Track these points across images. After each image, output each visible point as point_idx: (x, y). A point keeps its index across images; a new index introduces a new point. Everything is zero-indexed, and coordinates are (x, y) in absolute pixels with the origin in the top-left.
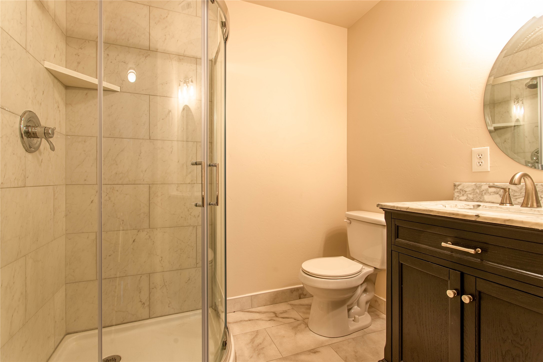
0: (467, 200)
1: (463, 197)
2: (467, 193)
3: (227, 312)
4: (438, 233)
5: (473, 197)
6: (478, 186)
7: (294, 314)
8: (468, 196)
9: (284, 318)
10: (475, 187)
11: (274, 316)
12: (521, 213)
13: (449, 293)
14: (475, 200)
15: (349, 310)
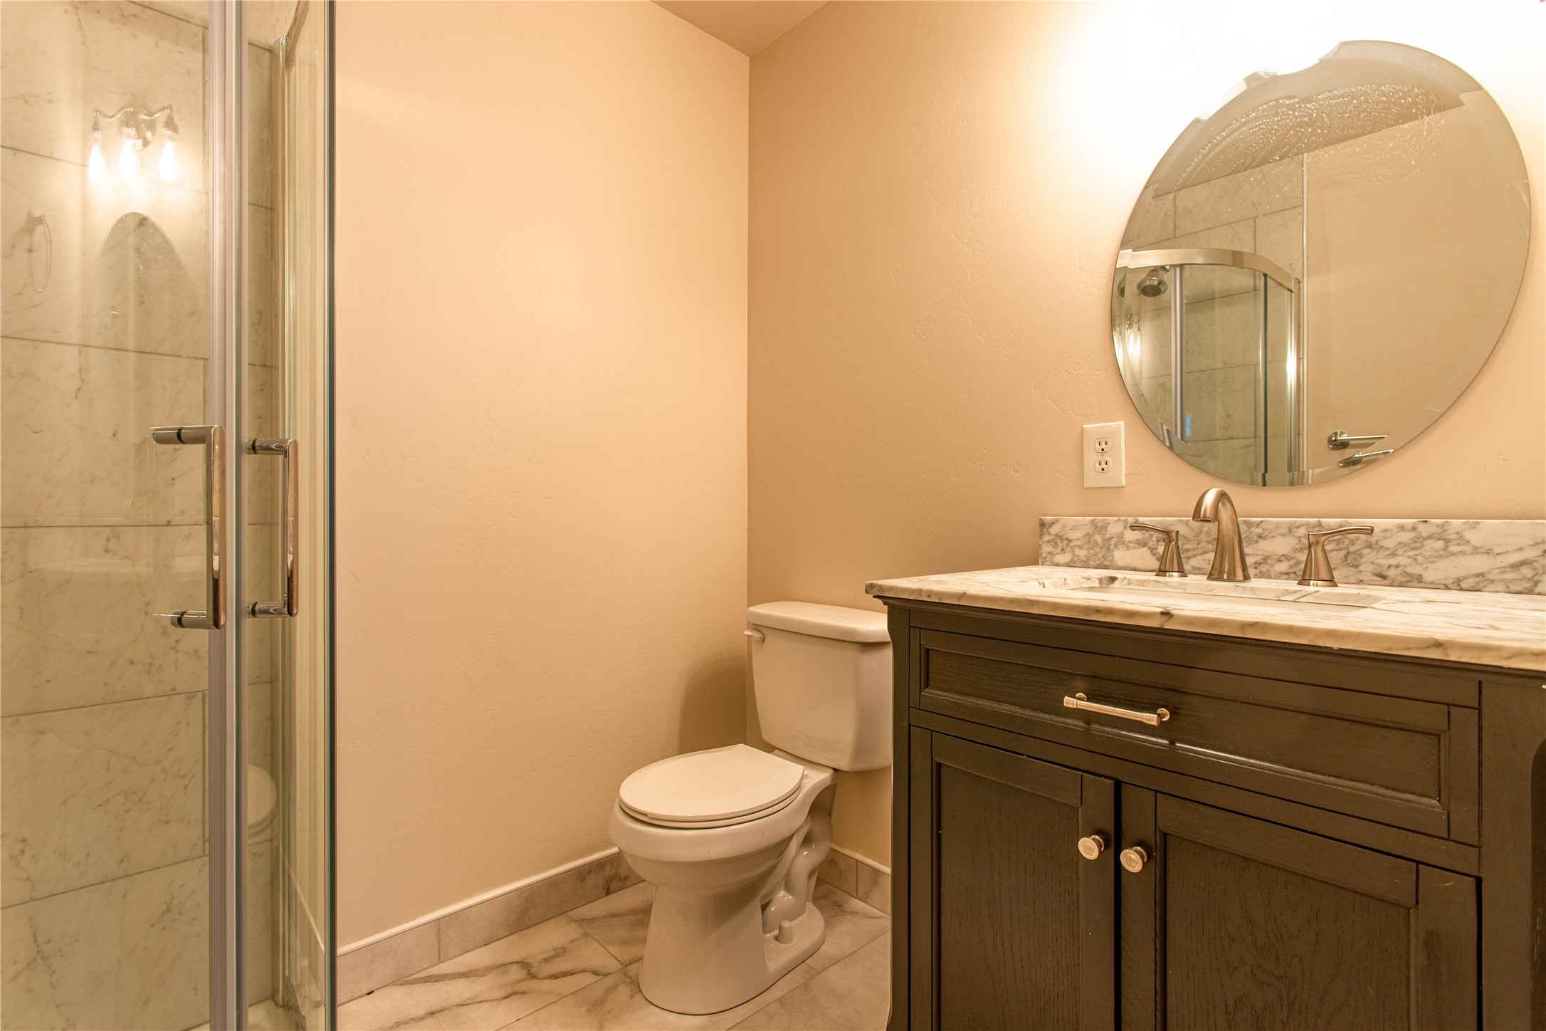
0: (1071, 564)
1: (1063, 555)
2: (1072, 544)
3: (341, 997)
4: (1050, 667)
5: (1086, 556)
6: (1100, 524)
7: (595, 955)
8: (1074, 555)
9: (556, 976)
10: (1093, 529)
11: (524, 976)
12: (1212, 596)
13: (1085, 847)
14: (1091, 563)
15: (764, 907)
